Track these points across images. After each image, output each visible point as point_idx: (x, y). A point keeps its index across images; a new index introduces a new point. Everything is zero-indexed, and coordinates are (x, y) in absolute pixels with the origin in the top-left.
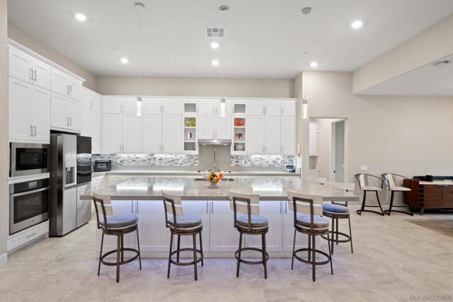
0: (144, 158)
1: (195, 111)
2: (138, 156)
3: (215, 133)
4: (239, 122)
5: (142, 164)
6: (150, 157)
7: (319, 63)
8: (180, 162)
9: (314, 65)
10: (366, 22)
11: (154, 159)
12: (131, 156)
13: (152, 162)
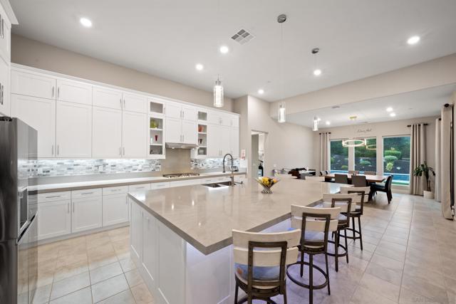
0: (89, 165)
1: (161, 112)
2: (76, 162)
3: (182, 137)
4: (201, 128)
5: (84, 173)
6: (98, 163)
7: (265, 91)
8: (140, 167)
9: (261, 92)
10: (323, 71)
11: (104, 165)
12: (66, 162)
13: (101, 169)
